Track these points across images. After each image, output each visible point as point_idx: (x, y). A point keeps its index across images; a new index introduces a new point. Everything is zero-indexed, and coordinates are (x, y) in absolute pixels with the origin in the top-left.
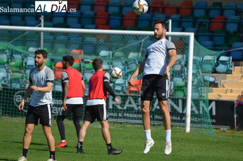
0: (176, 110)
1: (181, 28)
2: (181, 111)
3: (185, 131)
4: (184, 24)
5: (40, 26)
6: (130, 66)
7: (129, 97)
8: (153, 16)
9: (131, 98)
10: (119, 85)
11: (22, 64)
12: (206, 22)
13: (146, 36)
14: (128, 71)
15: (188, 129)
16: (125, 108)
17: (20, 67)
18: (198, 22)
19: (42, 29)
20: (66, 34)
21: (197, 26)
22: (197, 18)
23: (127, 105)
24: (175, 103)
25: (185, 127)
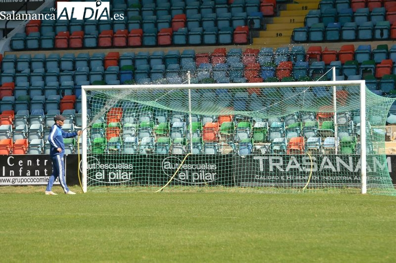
0: (346, 169)
1: (343, 76)
2: (351, 170)
3: (361, 193)
4: (346, 72)
5: (187, 83)
6: (289, 122)
7: (292, 157)
8: (310, 65)
9: (294, 157)
10: (277, 144)
11: (167, 127)
12: (371, 68)
13: (306, 87)
14: (287, 127)
15: (364, 190)
16: (287, 170)
17: (164, 131)
18: (362, 68)
19: (189, 85)
20: (213, 90)
21: (361, 73)
22: (360, 64)
23: (289, 167)
24: (344, 161)
25: (361, 187)
